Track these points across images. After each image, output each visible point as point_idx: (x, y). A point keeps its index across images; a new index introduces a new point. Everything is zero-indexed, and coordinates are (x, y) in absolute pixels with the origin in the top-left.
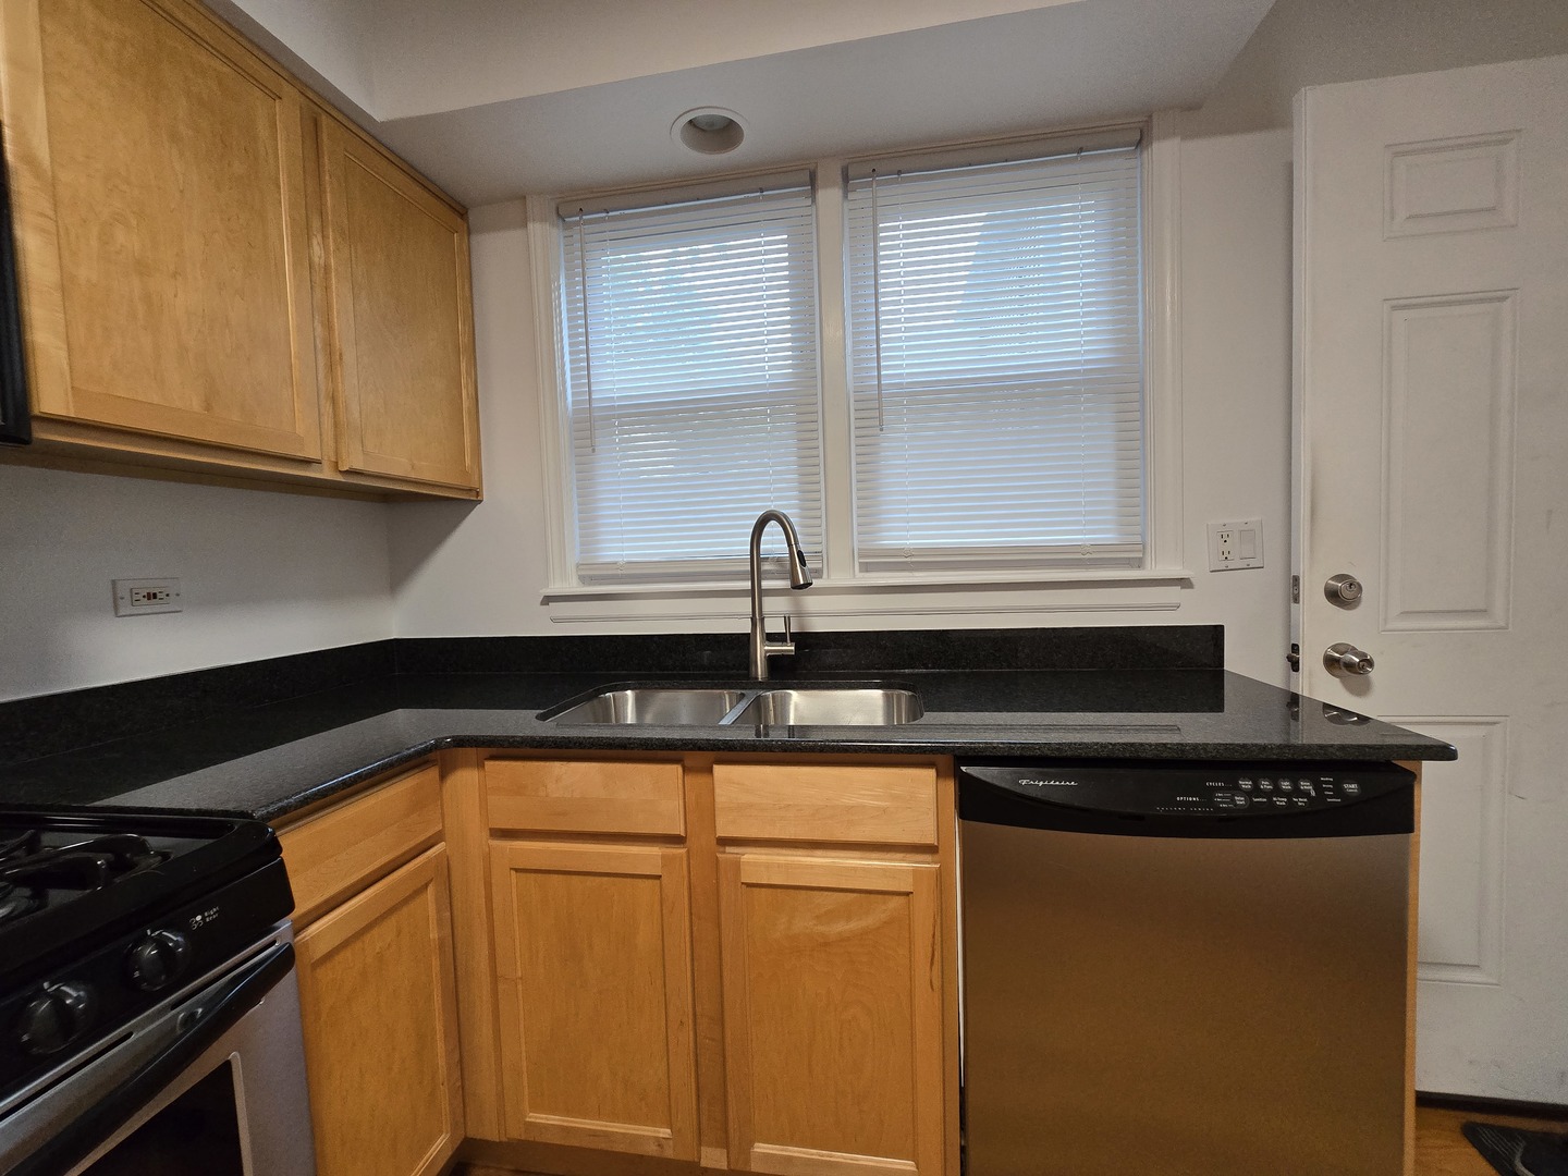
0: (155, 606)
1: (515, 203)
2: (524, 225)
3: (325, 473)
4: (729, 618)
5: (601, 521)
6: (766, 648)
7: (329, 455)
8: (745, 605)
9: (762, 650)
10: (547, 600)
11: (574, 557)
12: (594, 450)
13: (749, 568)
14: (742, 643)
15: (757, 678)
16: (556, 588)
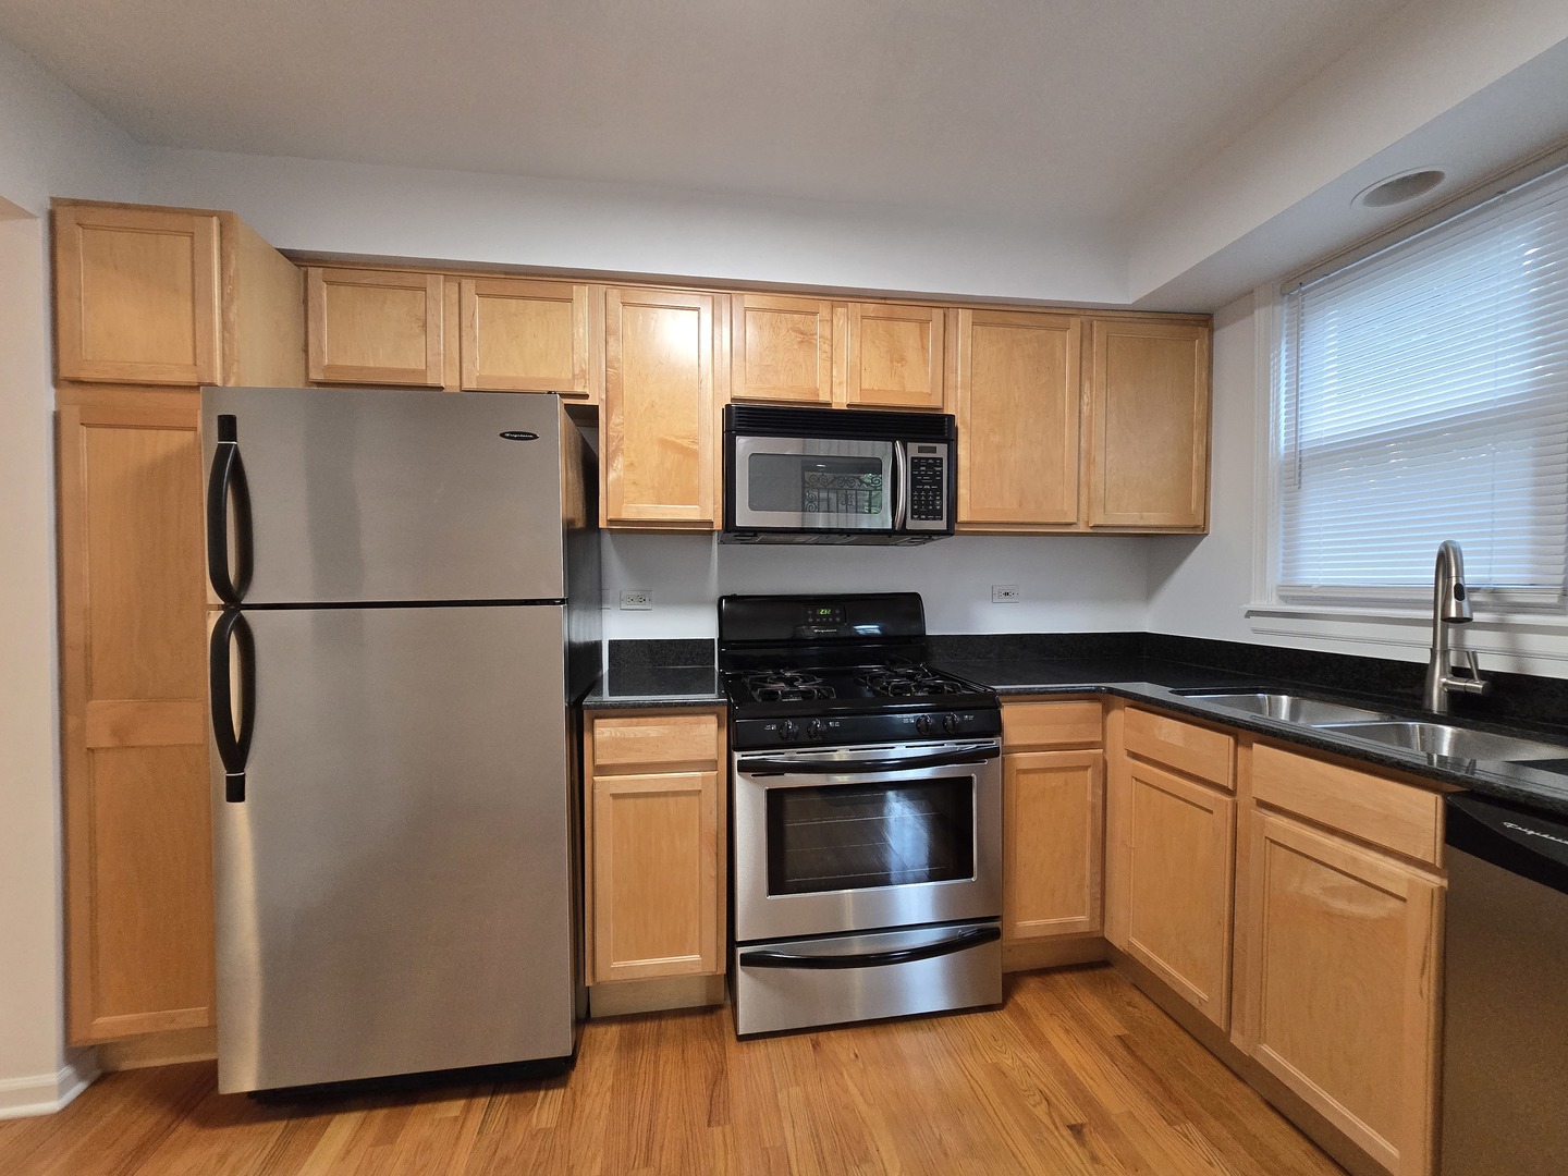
0: (1007, 599)
1: (1243, 300)
2: (1253, 313)
3: (1082, 529)
4: (1409, 645)
5: (1303, 549)
6: (1444, 680)
7: (1083, 516)
8: (1426, 634)
9: (1439, 681)
10: (1250, 613)
11: (1275, 577)
12: (1300, 488)
13: (1432, 598)
14: (1419, 673)
15: (1431, 710)
16: (1257, 604)
